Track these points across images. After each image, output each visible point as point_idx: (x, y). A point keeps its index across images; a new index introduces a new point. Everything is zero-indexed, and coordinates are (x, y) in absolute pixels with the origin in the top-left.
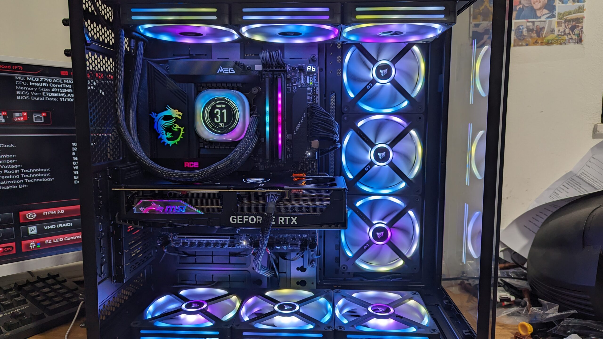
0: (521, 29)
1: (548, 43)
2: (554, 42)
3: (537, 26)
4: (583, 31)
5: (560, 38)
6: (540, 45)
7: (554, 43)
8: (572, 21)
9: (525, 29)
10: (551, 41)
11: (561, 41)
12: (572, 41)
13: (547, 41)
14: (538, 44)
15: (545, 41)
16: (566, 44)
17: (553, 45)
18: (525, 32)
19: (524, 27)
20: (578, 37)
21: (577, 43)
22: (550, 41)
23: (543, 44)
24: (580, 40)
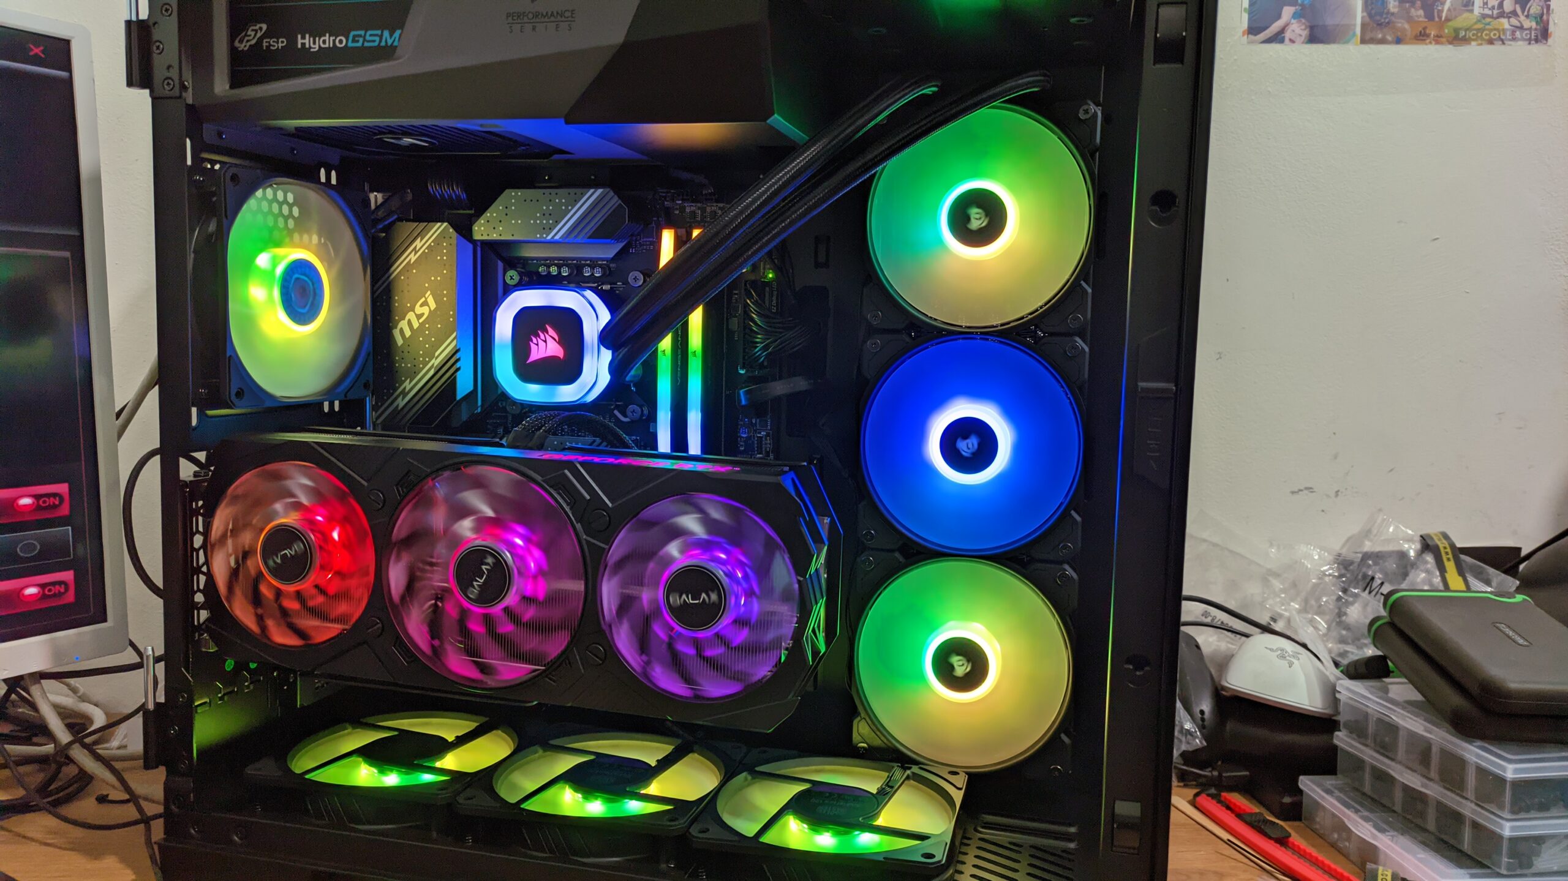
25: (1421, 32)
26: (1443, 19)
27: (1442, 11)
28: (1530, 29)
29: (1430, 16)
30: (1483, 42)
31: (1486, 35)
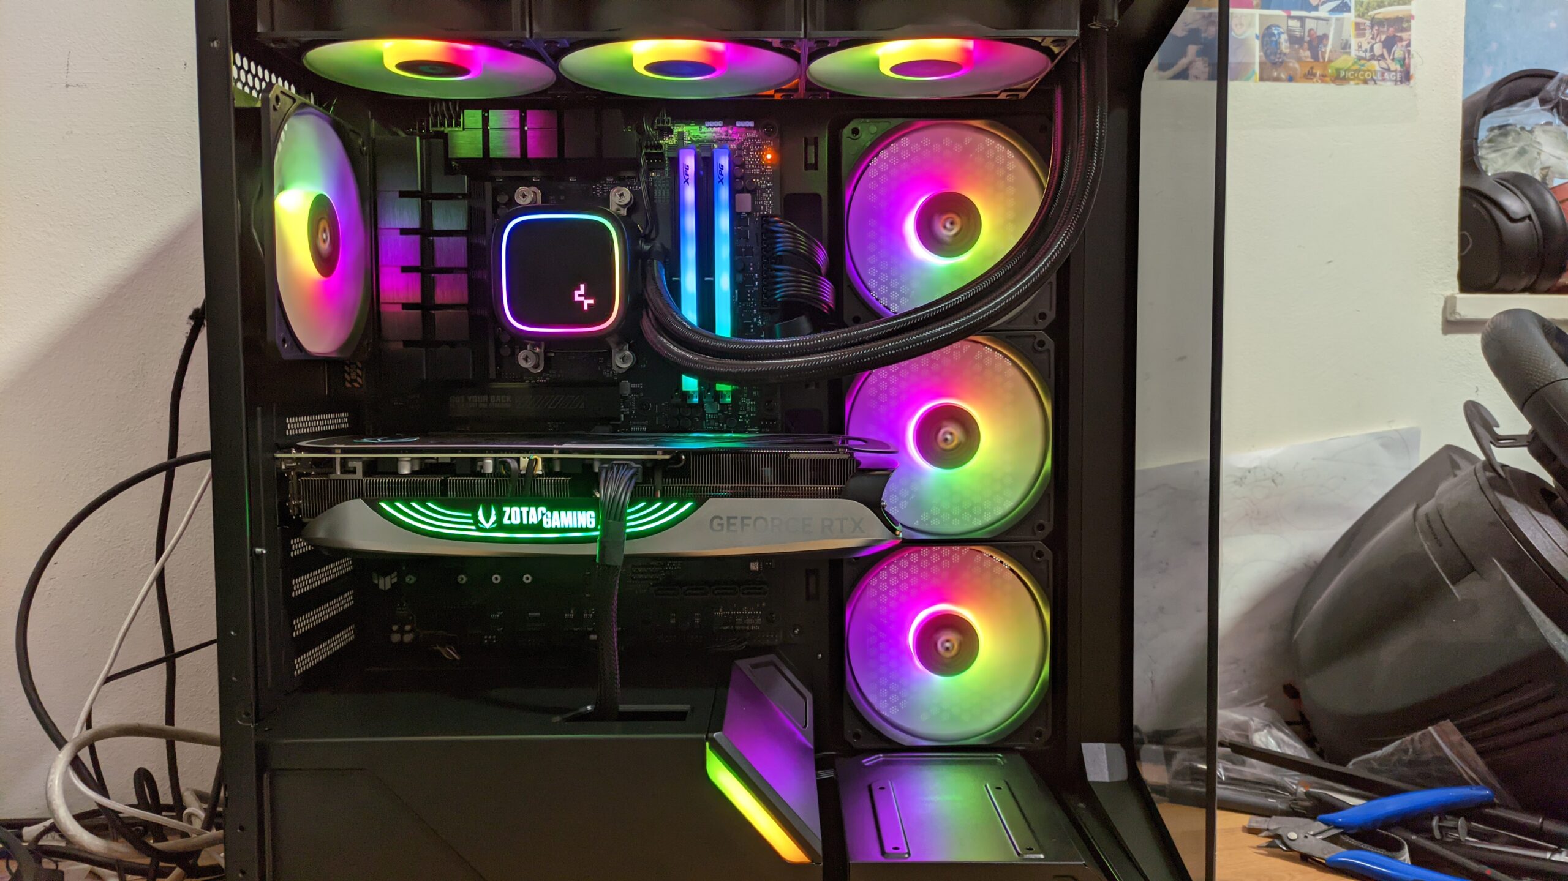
0: (1274, 35)
1: (1339, 78)
2: (1350, 74)
3: (1311, 30)
4: (1412, 52)
5: (1363, 65)
6: (1319, 81)
7: (1352, 80)
8: (1385, 23)
9: (1284, 37)
10: (1344, 74)
11: (1366, 75)
12: (1389, 75)
13: (1334, 71)
14: (1315, 80)
15: (1330, 71)
16: (1376, 83)
17: (1349, 83)
18: (1285, 46)
19: (1281, 30)
20: (1401, 66)
21: (1401, 82)
22: (1342, 74)
23: (1328, 79)
24: (1406, 77)
25: (1309, 72)
26: (1326, 59)
27: (1324, 53)
28: (1395, 71)
29: (1315, 57)
30: (1360, 82)
31: (1362, 75)
